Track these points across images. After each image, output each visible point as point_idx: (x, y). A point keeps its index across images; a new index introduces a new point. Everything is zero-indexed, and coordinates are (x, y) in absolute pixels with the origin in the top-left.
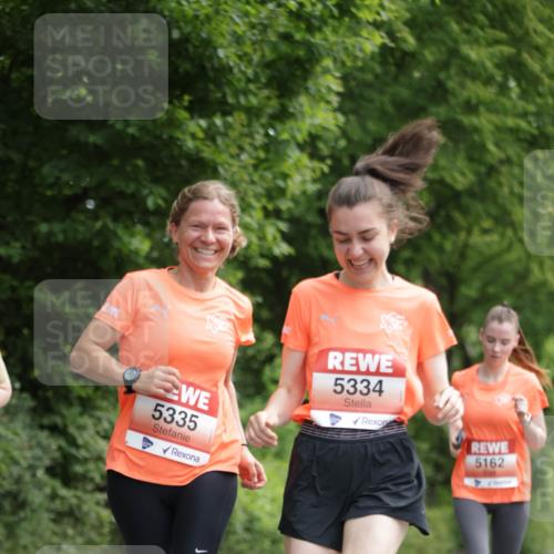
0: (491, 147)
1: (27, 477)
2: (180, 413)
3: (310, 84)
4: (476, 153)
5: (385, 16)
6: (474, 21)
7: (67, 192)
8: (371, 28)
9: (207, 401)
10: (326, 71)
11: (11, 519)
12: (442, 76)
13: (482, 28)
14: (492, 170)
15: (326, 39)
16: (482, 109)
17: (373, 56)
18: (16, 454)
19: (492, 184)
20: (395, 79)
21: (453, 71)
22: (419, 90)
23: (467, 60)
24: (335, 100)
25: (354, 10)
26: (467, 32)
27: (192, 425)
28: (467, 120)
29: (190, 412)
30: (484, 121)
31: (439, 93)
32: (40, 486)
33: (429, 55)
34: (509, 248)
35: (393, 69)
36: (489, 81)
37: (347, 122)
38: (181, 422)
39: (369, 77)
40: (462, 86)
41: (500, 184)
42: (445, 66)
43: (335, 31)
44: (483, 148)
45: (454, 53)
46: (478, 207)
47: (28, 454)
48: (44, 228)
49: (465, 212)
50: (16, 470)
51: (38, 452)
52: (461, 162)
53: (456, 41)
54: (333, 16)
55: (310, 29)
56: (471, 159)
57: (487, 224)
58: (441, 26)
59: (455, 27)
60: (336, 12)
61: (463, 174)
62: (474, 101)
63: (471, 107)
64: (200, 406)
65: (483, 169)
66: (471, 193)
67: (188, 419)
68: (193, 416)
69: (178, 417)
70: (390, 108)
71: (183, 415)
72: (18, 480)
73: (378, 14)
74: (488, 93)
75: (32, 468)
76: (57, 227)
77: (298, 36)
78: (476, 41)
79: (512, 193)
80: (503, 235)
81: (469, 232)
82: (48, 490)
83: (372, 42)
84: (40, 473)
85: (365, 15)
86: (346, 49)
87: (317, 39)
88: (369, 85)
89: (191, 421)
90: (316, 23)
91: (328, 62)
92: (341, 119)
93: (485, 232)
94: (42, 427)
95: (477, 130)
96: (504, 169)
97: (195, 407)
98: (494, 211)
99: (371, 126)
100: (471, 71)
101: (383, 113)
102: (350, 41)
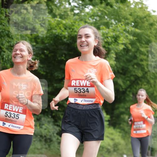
0: (146, 68)
1: (52, 135)
2: (13, 114)
3: (109, 56)
4: (143, 69)
5: (124, 42)
6: (142, 43)
7: (60, 78)
8: (121, 44)
9: (22, 110)
10: (112, 53)
11: (49, 144)
12: (136, 54)
13: (144, 44)
14: (146, 73)
15: (112, 47)
16: (144, 61)
17: (122, 50)
18: (50, 131)
19: (146, 75)
20: (126, 55)
21: (138, 53)
22: (131, 57)
23: (141, 51)
24: (114, 59)
25: (118, 41)
26: (141, 45)
27: (17, 118)
28: (141, 63)
29: (16, 114)
30: (144, 63)
31: (135, 57)
32: (55, 137)
33: (133, 50)
34: (150, 89)
35: (125, 53)
36: (145, 55)
37: (117, 63)
38: (13, 117)
39: (121, 54)
40: (140, 56)
41: (148, 75)
42: (136, 52)
43: (114, 45)
44: (144, 68)
45: (138, 49)
46: (143, 80)
47: (53, 131)
48: (55, 85)
49: (141, 81)
50: (50, 134)
51: (54, 130)
52: (140, 71)
53: (138, 47)
54: (113, 42)
55: (109, 45)
56: (142, 71)
57: (145, 83)
58: (135, 44)
59: (138, 44)
60: (114, 41)
61: (140, 74)
62: (142, 59)
63: (142, 60)
64: (20, 111)
65: (144, 73)
66: (142, 77)
67: (15, 116)
68: (17, 115)
69: (12, 115)
70: (125, 60)
71: (14, 115)
72: (51, 136)
73: (122, 41)
74: (145, 57)
75: (53, 133)
76: (58, 85)
77: (106, 46)
78: (142, 47)
79: (150, 77)
80: (148, 86)
81: (142, 85)
82: (56, 138)
83: (121, 47)
84: (55, 135)
85: (120, 42)
86: (116, 49)
87: (110, 47)
88: (121, 56)
89: (17, 116)
90: (110, 43)
91: (112, 51)
92: (115, 62)
93: (145, 85)
94: (55, 125)
95: (143, 65)
96: (149, 73)
97: (18, 112)
98: (146, 81)
99: (122, 64)
100: (142, 53)
101: (124, 61)
102: (117, 47)
